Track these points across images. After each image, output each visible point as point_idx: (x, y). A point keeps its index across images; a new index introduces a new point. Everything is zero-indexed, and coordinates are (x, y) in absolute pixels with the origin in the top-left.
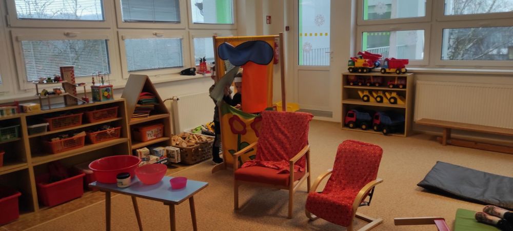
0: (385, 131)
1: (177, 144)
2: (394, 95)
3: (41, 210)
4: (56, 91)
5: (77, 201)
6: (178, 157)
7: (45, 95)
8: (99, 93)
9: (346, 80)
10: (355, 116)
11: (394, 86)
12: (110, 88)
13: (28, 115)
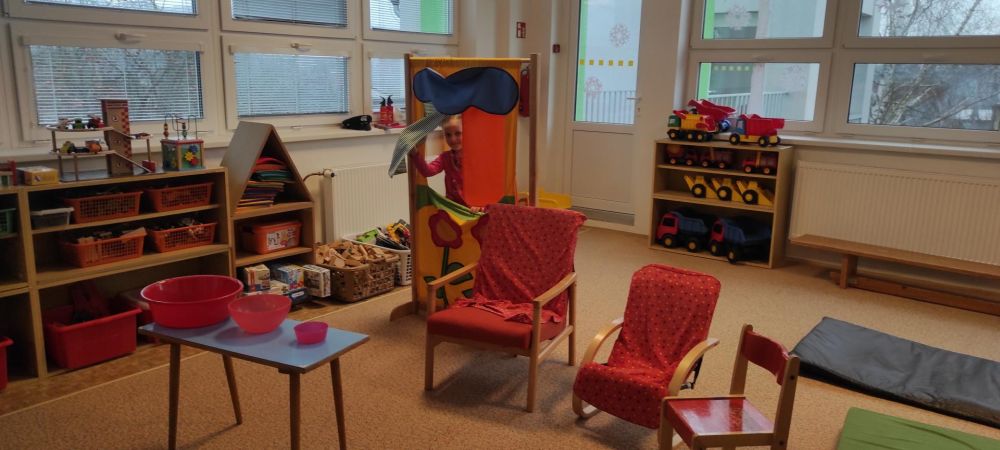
0: (731, 255)
1: (325, 262)
2: (753, 186)
3: (51, 374)
4: (91, 147)
5: (122, 362)
6: (325, 286)
7: (69, 152)
8: (175, 153)
9: (663, 152)
10: (676, 224)
11: (755, 170)
12: (197, 146)
13: (32, 189)
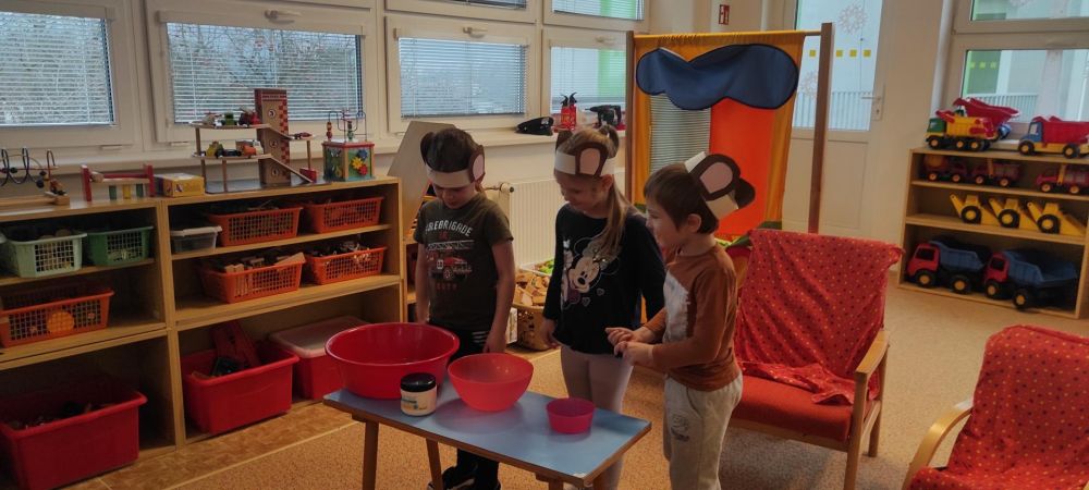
0: (1020, 300)
2: (1052, 209)
3: (191, 440)
4: (243, 149)
5: (274, 426)
7: (217, 155)
8: (340, 160)
9: (920, 166)
10: (936, 257)
11: (1055, 188)
12: (367, 150)
13: (173, 202)
